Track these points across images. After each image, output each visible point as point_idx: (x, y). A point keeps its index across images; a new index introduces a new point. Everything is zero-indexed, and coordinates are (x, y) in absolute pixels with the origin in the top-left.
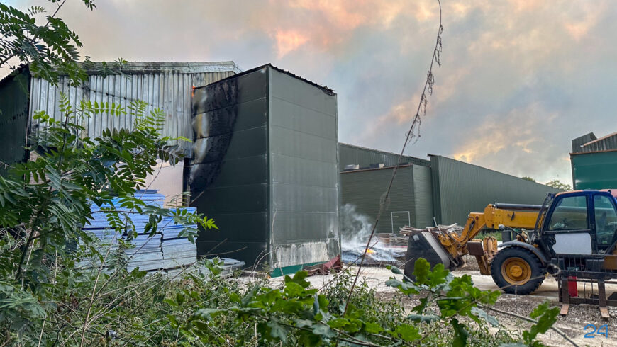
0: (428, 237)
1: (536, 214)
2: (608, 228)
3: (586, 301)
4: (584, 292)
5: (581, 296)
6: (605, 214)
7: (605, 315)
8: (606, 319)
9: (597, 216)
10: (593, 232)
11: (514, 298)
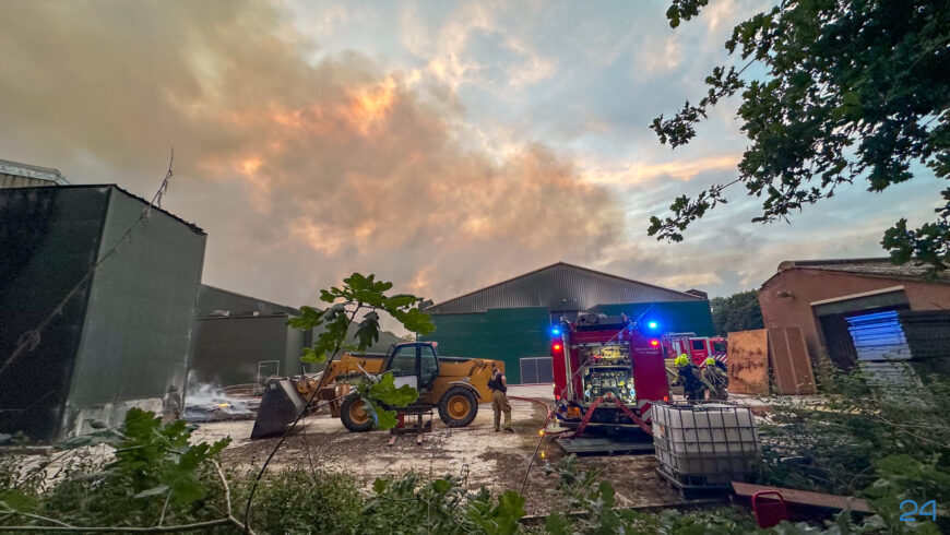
0: (286, 385)
1: (381, 361)
2: (428, 371)
3: (409, 431)
4: (409, 423)
5: (407, 427)
6: (427, 360)
7: (419, 441)
8: (419, 444)
9: (423, 362)
10: (418, 375)
11: (357, 436)
